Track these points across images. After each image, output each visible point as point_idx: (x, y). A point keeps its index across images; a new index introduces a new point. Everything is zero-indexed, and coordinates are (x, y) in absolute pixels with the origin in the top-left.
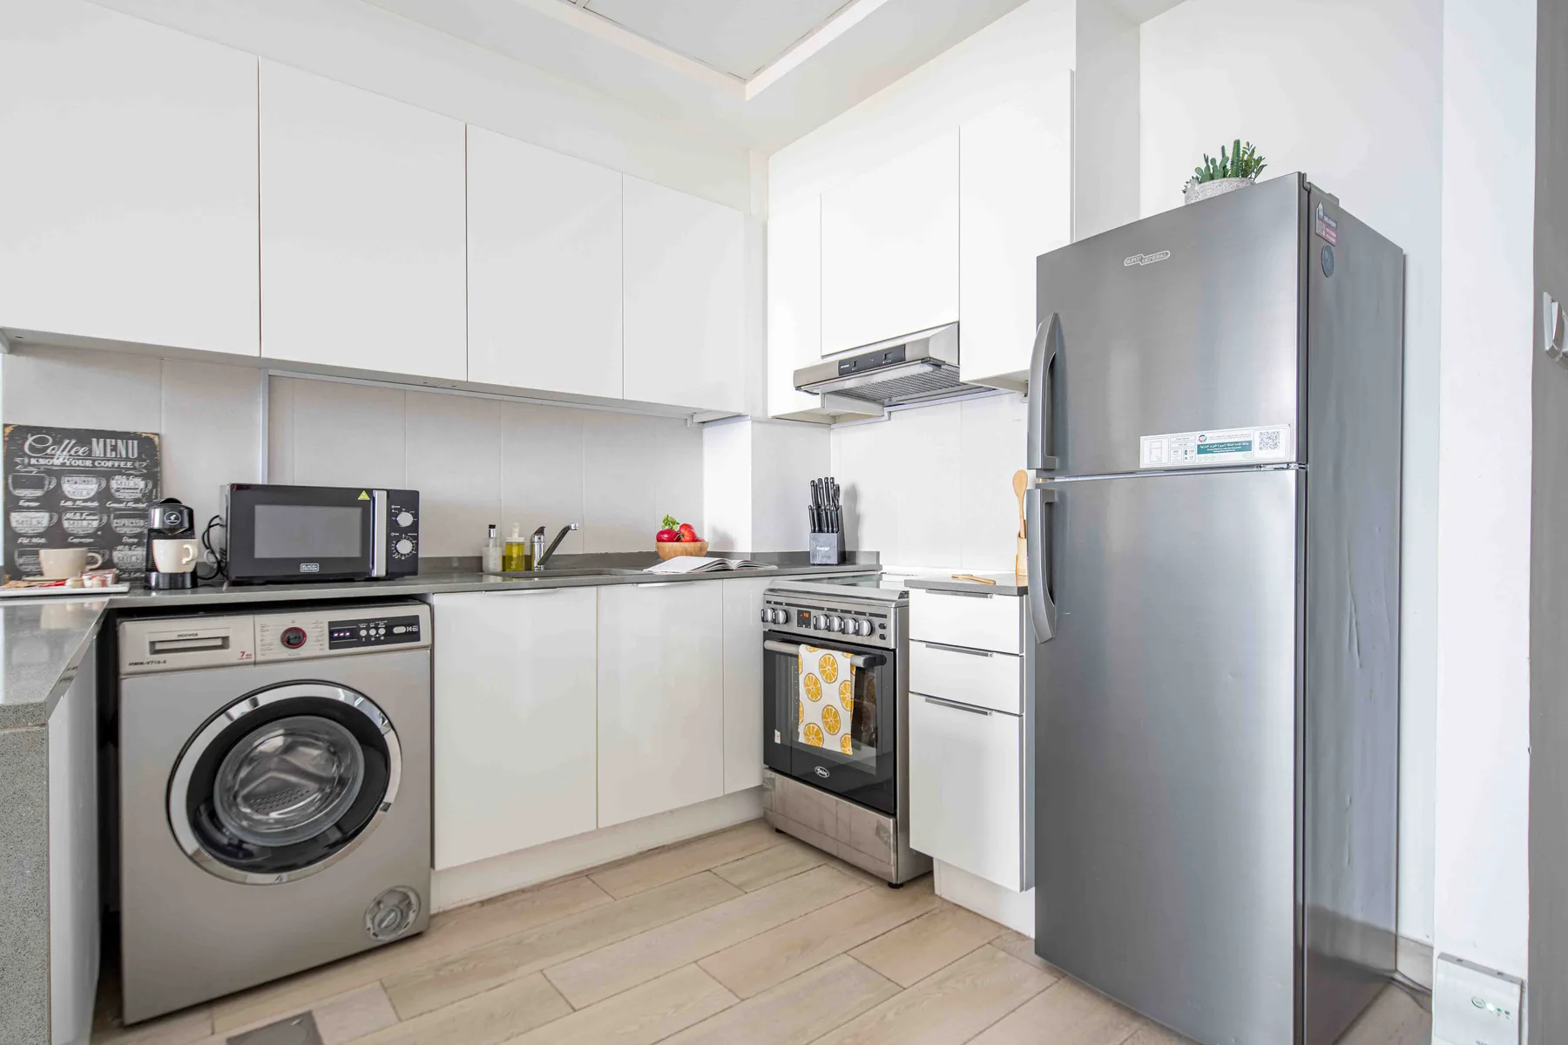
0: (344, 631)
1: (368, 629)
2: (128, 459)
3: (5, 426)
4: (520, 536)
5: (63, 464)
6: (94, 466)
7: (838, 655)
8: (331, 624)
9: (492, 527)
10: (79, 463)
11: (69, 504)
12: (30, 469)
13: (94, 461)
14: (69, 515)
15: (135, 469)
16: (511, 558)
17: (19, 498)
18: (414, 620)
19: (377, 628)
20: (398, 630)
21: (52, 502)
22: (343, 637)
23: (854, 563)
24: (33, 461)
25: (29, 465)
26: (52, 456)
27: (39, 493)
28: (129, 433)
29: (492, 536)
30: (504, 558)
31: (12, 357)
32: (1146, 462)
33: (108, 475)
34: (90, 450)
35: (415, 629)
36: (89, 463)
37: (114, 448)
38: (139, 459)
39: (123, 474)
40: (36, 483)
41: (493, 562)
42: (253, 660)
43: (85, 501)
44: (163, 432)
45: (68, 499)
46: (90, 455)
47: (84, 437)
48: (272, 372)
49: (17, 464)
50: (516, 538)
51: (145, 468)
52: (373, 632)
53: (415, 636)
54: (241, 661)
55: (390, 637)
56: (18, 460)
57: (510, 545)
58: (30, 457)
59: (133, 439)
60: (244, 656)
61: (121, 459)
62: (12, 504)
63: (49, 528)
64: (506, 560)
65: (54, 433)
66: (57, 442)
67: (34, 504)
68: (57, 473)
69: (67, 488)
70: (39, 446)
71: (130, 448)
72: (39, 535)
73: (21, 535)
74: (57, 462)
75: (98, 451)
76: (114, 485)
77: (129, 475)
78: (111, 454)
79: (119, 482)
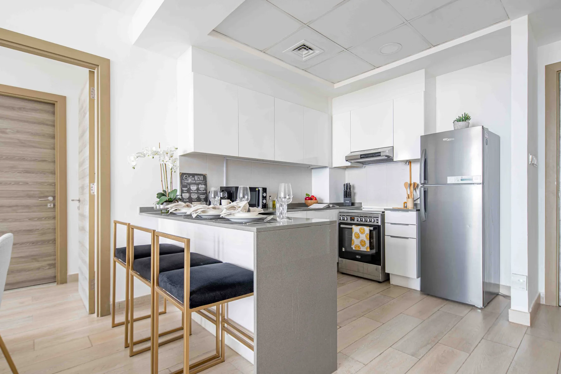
2: (201, 180)
3: (180, 173)
5: (190, 182)
7: (365, 227)
9: (270, 196)
10: (193, 181)
11: (192, 191)
12: (185, 183)
14: (192, 194)
15: (203, 183)
17: (183, 190)
21: (189, 191)
23: (354, 206)
24: (185, 181)
25: (185, 182)
26: (188, 180)
27: (186, 189)
28: (201, 174)
29: (270, 199)
32: (449, 182)
33: (198, 184)
36: (195, 182)
38: (203, 180)
39: (201, 184)
40: (186, 186)
41: (271, 206)
43: (195, 191)
44: (207, 174)
45: (192, 190)
46: (195, 179)
47: (193, 175)
48: (227, 158)
49: (183, 182)
56: (183, 181)
57: (274, 201)
58: (185, 180)
59: (202, 176)
61: (200, 181)
62: (182, 192)
65: (189, 175)
66: (189, 177)
67: (186, 192)
68: (190, 184)
69: (191, 187)
70: (186, 178)
71: (201, 178)
72: (187, 199)
73: (184, 199)
74: (189, 181)
75: (196, 179)
76: (199, 187)
77: (202, 184)
78: (198, 179)
79: (200, 186)
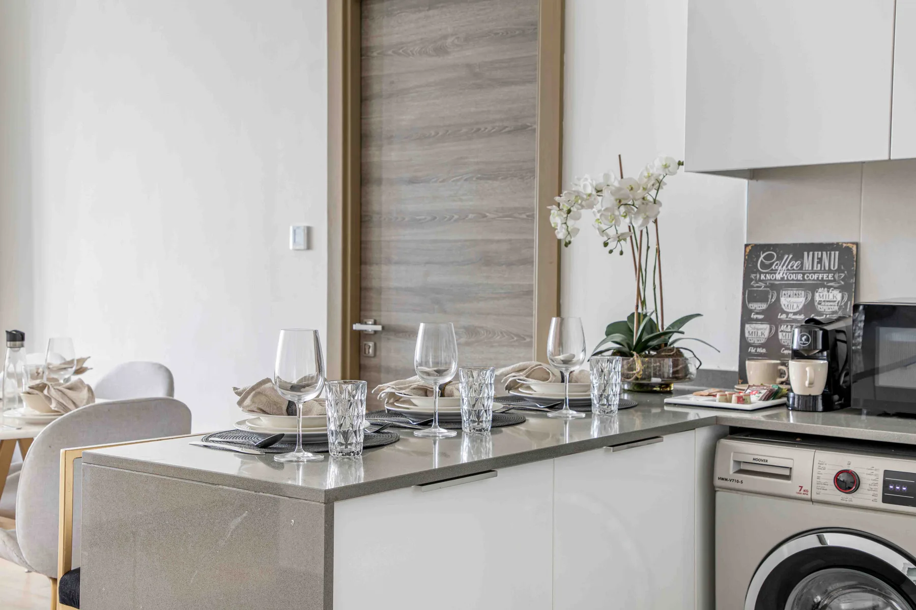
0: (902, 484)
2: (830, 271)
3: (747, 245)
5: (782, 279)
6: (804, 280)
8: (887, 473)
10: (793, 277)
11: (784, 316)
12: (761, 284)
13: (804, 274)
14: (783, 327)
15: (834, 281)
17: (751, 311)
21: (772, 315)
22: (901, 492)
24: (763, 277)
25: (760, 280)
26: (774, 272)
27: (764, 306)
28: (832, 244)
31: (754, 182)
33: (813, 288)
34: (802, 264)
36: (800, 277)
37: (820, 260)
38: (839, 270)
39: (824, 287)
40: (762, 297)
42: (809, 496)
43: (795, 314)
44: (861, 241)
45: (783, 312)
46: (801, 269)
47: (798, 250)
49: (752, 280)
51: (843, 280)
54: (799, 496)
56: (753, 276)
58: (761, 273)
59: (835, 250)
60: (802, 491)
61: (825, 272)
62: (746, 317)
63: (769, 339)
65: (780, 250)
66: (780, 258)
67: (761, 317)
68: (777, 288)
69: (784, 301)
70: (767, 262)
71: (832, 260)
72: (762, 346)
73: (751, 345)
74: (778, 277)
75: (807, 265)
76: (817, 298)
77: (829, 287)
78: (817, 267)
79: (821, 295)
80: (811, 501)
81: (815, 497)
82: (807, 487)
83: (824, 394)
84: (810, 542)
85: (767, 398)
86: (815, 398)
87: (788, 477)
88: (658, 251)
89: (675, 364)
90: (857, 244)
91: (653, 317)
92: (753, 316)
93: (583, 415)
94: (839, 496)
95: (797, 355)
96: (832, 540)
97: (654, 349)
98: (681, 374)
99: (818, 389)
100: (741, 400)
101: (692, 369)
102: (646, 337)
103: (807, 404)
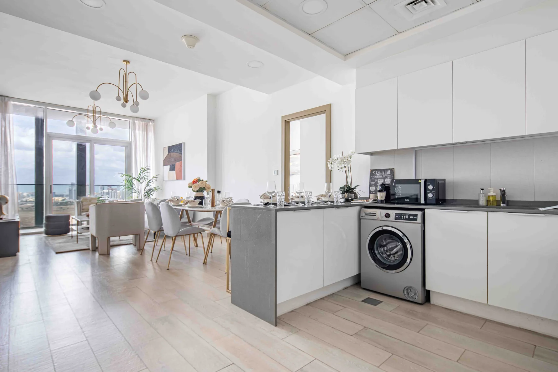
0: (398, 216)
1: (404, 216)
2: (388, 175)
3: (370, 170)
4: (494, 193)
5: (378, 177)
8: (395, 213)
9: (482, 189)
10: (380, 176)
15: (389, 177)
16: (490, 201)
17: (371, 184)
18: (416, 215)
19: (406, 216)
20: (411, 217)
21: (376, 185)
22: (398, 217)
24: (374, 177)
27: (374, 183)
29: (482, 193)
30: (487, 201)
31: (372, 156)
33: (384, 178)
34: (382, 173)
35: (416, 218)
36: (382, 176)
37: (386, 172)
38: (390, 174)
39: (387, 178)
40: (374, 181)
41: (482, 202)
43: (380, 184)
44: (395, 168)
45: (378, 184)
47: (381, 170)
48: (416, 149)
49: (372, 177)
50: (492, 193)
51: (391, 176)
52: (405, 217)
53: (416, 220)
54: (378, 219)
55: (409, 219)
57: (489, 196)
59: (389, 170)
62: (370, 185)
63: (375, 190)
64: (488, 201)
65: (377, 171)
66: (377, 172)
67: (373, 185)
68: (377, 179)
69: (378, 181)
70: (375, 173)
71: (389, 172)
72: (374, 191)
73: (371, 191)
74: (377, 176)
75: (383, 174)
76: (385, 181)
77: (388, 178)
78: (385, 174)
79: (386, 180)
80: (380, 220)
81: (381, 219)
82: (379, 217)
83: (385, 199)
84: (380, 229)
85: (373, 201)
86: (383, 200)
87: (375, 216)
88: (351, 171)
89: (354, 195)
90: (394, 169)
91: (350, 185)
92: (372, 185)
93: (332, 203)
94: (386, 219)
95: (380, 191)
96: (385, 228)
97: (349, 192)
98: (356, 197)
99: (384, 198)
100: (367, 201)
101: (358, 197)
102: (348, 189)
103: (382, 202)
